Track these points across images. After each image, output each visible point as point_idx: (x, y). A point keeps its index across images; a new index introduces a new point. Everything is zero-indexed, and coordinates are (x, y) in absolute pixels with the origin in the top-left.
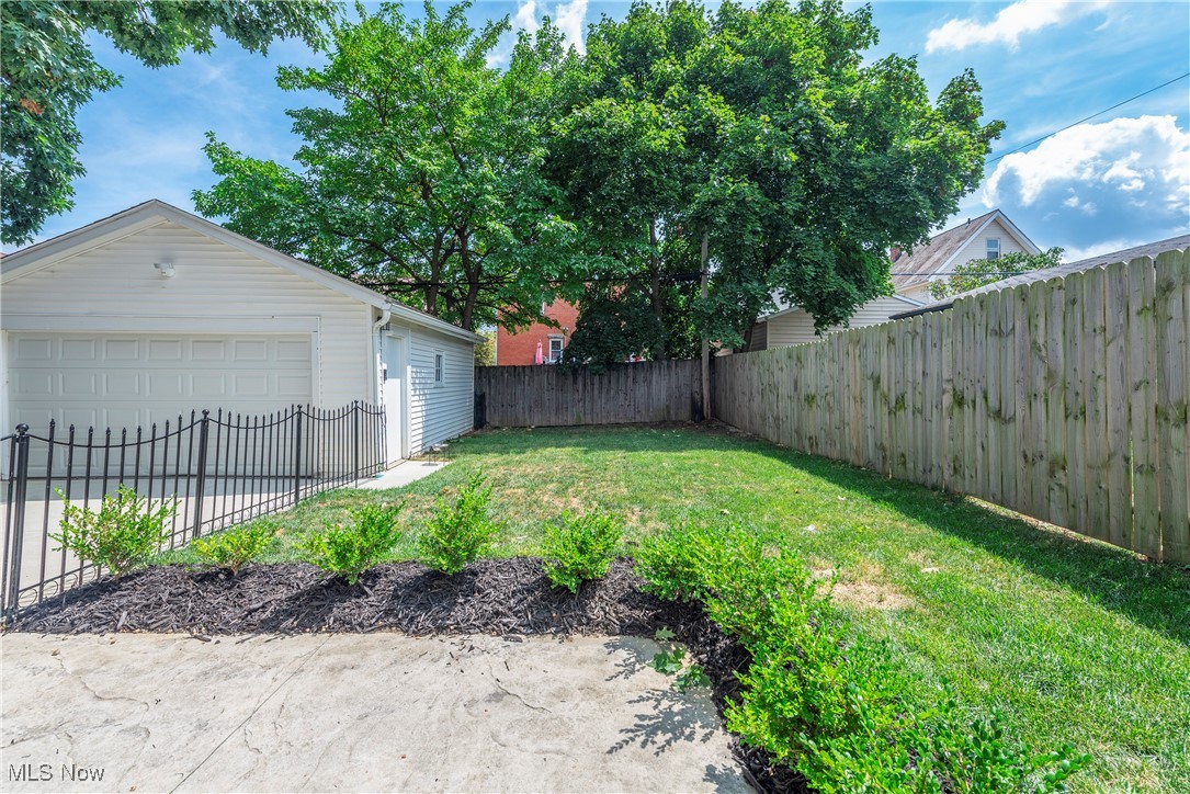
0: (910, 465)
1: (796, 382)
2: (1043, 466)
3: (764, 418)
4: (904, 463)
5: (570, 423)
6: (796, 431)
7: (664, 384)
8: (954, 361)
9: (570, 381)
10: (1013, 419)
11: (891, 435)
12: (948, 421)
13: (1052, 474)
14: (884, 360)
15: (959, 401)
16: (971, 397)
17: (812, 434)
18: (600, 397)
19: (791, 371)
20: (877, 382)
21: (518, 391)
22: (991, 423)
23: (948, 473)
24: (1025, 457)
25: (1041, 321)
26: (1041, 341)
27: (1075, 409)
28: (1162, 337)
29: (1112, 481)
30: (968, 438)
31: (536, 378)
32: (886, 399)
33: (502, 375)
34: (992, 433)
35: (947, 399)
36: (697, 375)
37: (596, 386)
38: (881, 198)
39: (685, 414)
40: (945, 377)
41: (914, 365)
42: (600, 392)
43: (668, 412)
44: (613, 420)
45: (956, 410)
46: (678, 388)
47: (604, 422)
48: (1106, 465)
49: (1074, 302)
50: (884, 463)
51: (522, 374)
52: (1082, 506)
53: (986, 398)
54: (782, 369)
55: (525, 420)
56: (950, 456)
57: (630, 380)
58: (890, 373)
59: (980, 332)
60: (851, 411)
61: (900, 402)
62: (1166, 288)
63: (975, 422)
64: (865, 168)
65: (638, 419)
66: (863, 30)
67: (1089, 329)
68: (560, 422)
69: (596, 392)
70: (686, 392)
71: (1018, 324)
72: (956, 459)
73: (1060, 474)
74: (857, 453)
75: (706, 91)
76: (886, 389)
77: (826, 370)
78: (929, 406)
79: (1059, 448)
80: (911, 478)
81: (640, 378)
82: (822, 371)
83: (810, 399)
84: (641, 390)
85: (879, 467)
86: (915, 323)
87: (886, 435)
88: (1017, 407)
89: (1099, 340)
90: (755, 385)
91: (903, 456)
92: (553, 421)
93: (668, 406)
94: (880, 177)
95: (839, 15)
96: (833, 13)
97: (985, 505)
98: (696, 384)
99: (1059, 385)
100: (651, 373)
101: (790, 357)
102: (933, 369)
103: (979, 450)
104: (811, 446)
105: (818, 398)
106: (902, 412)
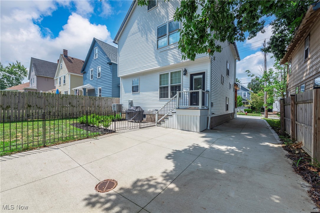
45: (29, 108)
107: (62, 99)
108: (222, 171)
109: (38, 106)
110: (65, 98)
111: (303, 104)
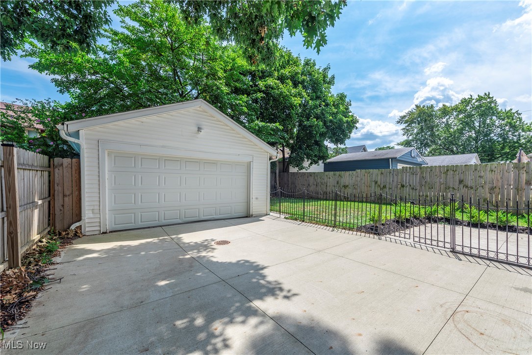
1: (338, 182)
3: (317, 193)
12: (399, 190)
14: (379, 178)
15: (403, 186)
16: (406, 185)
17: (346, 195)
19: (334, 179)
20: (376, 183)
22: (411, 190)
27: (431, 187)
28: (446, 177)
30: (405, 193)
35: (399, 186)
40: (399, 181)
41: (390, 179)
53: (410, 186)
54: (330, 178)
58: (381, 181)
59: (410, 173)
60: (365, 189)
61: (385, 187)
62: (448, 170)
63: (407, 190)
74: (367, 199)
76: (379, 184)
77: (354, 179)
78: (394, 188)
82: (352, 179)
83: (345, 187)
88: (418, 187)
89: (436, 177)
90: (311, 182)
99: (428, 183)
101: (333, 175)
102: (395, 180)
104: (345, 198)
105: (350, 186)
107: (447, 175)
108: (163, 283)
109: (412, 186)
110: (451, 172)
111: (31, 171)
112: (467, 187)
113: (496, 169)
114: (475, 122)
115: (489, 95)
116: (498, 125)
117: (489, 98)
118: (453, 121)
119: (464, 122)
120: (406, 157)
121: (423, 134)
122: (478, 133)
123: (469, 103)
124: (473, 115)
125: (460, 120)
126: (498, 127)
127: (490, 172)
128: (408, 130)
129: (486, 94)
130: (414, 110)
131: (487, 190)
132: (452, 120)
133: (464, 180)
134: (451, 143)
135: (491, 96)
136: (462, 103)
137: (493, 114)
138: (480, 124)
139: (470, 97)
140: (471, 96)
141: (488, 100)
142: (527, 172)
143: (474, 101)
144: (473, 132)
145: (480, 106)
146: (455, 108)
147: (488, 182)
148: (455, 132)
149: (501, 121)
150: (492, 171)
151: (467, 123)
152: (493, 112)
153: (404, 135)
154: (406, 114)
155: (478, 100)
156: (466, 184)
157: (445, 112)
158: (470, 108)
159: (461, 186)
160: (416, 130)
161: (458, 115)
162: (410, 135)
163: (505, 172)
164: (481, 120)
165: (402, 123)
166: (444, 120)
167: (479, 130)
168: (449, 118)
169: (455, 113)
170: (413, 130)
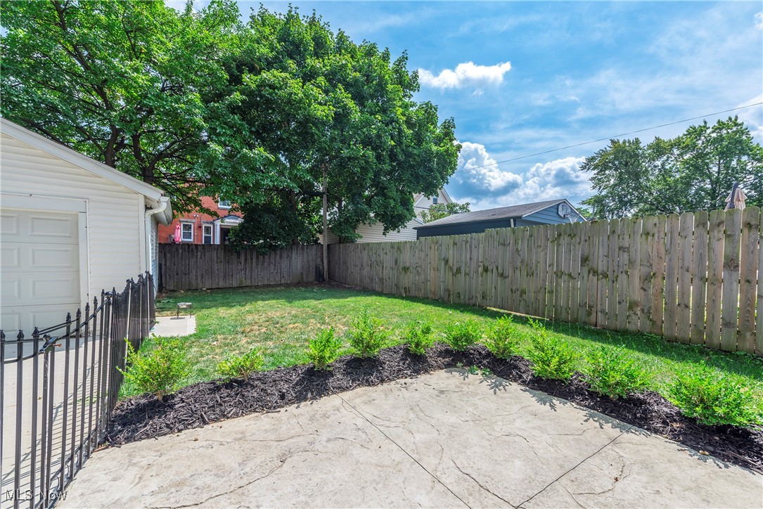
0: (462, 297)
1: (396, 261)
2: (519, 293)
3: (372, 279)
4: (459, 297)
5: (235, 285)
6: (396, 285)
7: (300, 259)
8: (485, 254)
9: (235, 256)
10: (508, 277)
11: (453, 285)
12: (481, 278)
13: (521, 296)
14: (451, 252)
15: (486, 270)
16: (491, 268)
17: (407, 286)
18: (257, 268)
19: (393, 254)
20: (447, 262)
21: (192, 263)
22: (499, 278)
23: (479, 299)
24: (512, 290)
25: (520, 241)
26: (519, 249)
27: (530, 273)
28: (557, 250)
29: (540, 297)
30: (489, 285)
31: (207, 254)
32: (451, 269)
33: (177, 250)
34: (499, 282)
35: (481, 269)
36: (319, 254)
37: (254, 260)
38: (421, 172)
39: (312, 278)
40: (480, 260)
41: (466, 255)
42: (257, 264)
43: (302, 277)
44: (266, 283)
45: (484, 274)
46: (308, 262)
47: (260, 284)
48: (539, 292)
49: (531, 236)
50: (449, 297)
51: (195, 251)
52: (531, 306)
53: (497, 269)
54: (386, 253)
55: (197, 284)
56: (482, 292)
57: (278, 256)
58: (454, 258)
59: (496, 243)
60: (431, 275)
61: (459, 270)
62: (559, 235)
63: (492, 277)
64: (415, 154)
65: (283, 281)
66: (414, 83)
67: (536, 246)
68: (227, 285)
69: (254, 264)
70: (313, 264)
71: (511, 242)
72: (483, 293)
73: (524, 296)
74: (434, 294)
75: (341, 88)
76: (451, 265)
77: (417, 255)
78: (472, 272)
79: (525, 286)
80: (462, 302)
81: (285, 255)
82: (414, 255)
83: (406, 269)
84: (285, 263)
85: (446, 299)
86: (467, 237)
87: (450, 285)
88: (509, 272)
89: (539, 250)
90: (365, 261)
91: (459, 293)
92: (221, 284)
93: (302, 273)
94: (422, 160)
95: (403, 69)
96: (402, 68)
97: (495, 309)
98: (319, 260)
99: (525, 264)
100: (292, 253)
101: (392, 247)
102: (475, 257)
103: (494, 289)
104: (406, 292)
105: (411, 268)
106: (459, 275)
109: (500, 270)
110: (566, 237)
112: (596, 273)
113: (655, 230)
114: (711, 166)
115: (736, 120)
116: (751, 170)
117: (736, 125)
118: (674, 165)
119: (692, 165)
120: (543, 216)
121: (624, 186)
122: (716, 183)
123: (700, 135)
124: (708, 154)
125: (686, 162)
126: (750, 173)
127: (644, 236)
128: (599, 180)
129: (730, 119)
130: (608, 149)
131: (637, 280)
132: (672, 163)
133: (591, 257)
134: (670, 200)
135: (739, 121)
136: (689, 134)
137: (743, 152)
138: (719, 167)
139: (703, 124)
140: (705, 122)
141: (735, 129)
142: (728, 236)
143: (708, 131)
144: (708, 181)
145: (720, 139)
146: (677, 143)
147: (638, 262)
148: (676, 181)
149: (755, 163)
150: (648, 234)
151: (698, 168)
152: (743, 149)
153: (594, 188)
154: (595, 155)
155: (716, 129)
156: (595, 266)
157: (659, 149)
158: (703, 143)
159: (586, 269)
160: (613, 180)
161: (681, 155)
162: (604, 189)
163: (676, 235)
164: (722, 161)
165: (589, 169)
166: (658, 163)
167: (718, 178)
168: (667, 160)
169: (676, 152)
170: (609, 181)
